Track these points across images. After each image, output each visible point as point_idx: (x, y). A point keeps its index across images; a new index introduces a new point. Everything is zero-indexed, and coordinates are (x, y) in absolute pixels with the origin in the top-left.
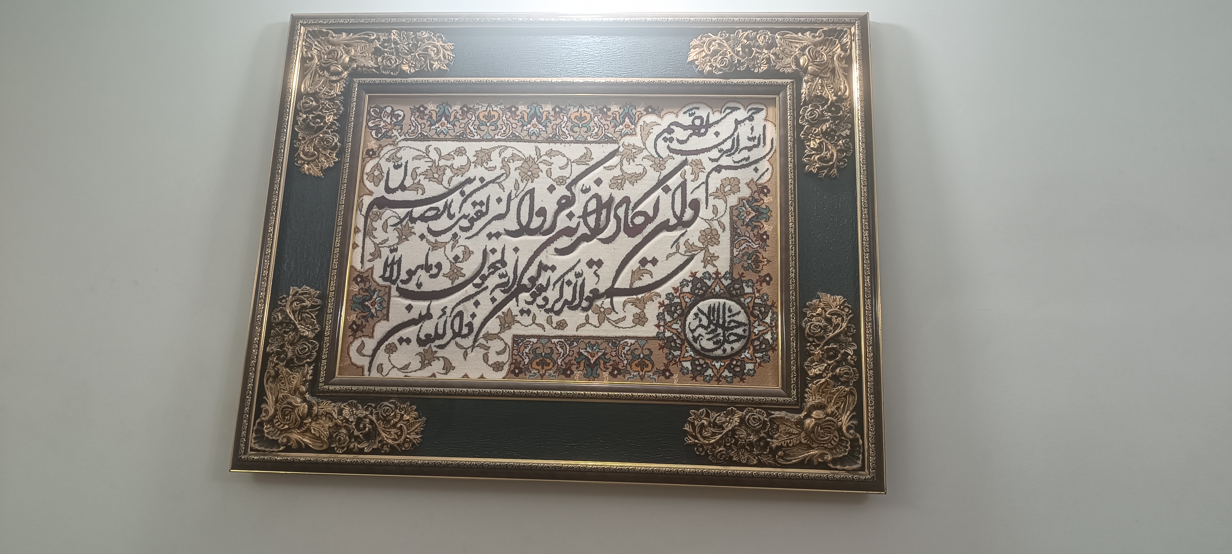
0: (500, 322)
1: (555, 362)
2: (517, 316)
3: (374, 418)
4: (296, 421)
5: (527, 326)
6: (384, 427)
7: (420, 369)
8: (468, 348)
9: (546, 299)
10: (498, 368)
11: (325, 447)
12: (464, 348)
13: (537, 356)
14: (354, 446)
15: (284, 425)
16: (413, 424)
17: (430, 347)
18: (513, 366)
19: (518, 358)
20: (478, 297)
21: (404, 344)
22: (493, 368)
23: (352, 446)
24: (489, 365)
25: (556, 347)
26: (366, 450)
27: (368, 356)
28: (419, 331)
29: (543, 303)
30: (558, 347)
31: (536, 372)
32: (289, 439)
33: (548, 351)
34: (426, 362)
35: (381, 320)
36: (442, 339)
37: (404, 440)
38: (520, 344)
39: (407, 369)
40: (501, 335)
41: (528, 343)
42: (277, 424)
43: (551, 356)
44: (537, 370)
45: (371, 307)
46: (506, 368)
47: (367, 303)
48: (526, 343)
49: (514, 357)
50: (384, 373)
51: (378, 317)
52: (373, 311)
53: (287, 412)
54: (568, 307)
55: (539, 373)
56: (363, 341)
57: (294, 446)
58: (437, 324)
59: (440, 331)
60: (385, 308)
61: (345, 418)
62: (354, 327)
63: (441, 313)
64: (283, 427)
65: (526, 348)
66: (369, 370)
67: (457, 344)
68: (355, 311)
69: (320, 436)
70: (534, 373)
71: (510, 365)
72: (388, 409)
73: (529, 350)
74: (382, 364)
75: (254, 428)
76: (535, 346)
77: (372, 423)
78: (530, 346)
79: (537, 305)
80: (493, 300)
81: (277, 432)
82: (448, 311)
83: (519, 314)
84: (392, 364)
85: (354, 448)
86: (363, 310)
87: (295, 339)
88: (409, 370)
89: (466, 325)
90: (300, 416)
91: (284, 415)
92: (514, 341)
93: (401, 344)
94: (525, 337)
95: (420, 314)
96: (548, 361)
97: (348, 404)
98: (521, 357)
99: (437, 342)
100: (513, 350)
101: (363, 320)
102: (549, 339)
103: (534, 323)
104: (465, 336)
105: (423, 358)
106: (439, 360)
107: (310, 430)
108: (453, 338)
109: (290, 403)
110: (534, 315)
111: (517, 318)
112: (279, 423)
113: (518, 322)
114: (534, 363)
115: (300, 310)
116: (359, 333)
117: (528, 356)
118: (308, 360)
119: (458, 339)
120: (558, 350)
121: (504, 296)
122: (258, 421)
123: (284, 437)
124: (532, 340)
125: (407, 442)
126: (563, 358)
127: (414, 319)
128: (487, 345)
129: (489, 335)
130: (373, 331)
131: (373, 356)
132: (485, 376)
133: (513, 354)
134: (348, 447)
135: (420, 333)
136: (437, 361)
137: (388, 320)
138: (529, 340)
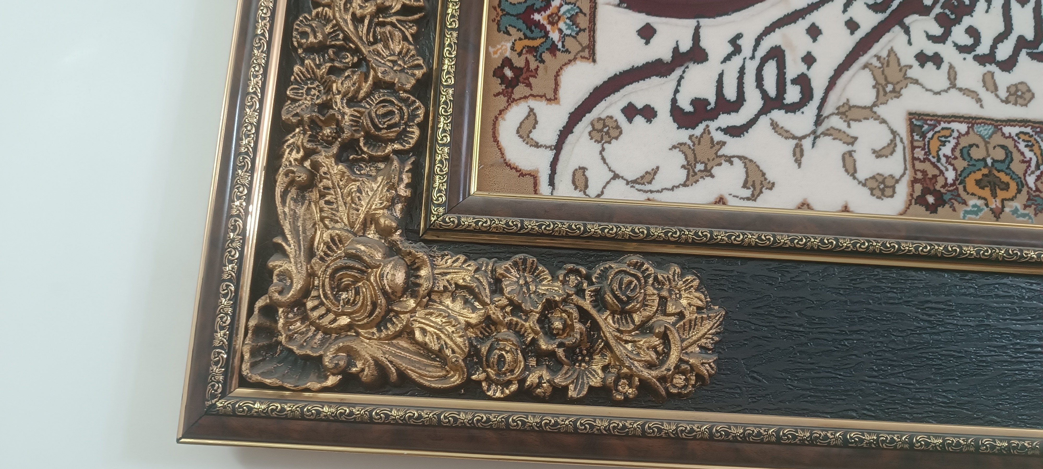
0: (875, 78)
1: (1021, 184)
2: (911, 67)
3: (587, 304)
4: (375, 305)
5: (938, 93)
6: (618, 330)
7: (685, 185)
8: (804, 137)
9: (972, 32)
10: (883, 191)
11: (456, 380)
12: (794, 137)
13: (974, 164)
14: (540, 378)
15: (338, 315)
16: (692, 325)
17: (707, 131)
18: (918, 188)
19: (927, 166)
20: (815, 17)
21: (639, 120)
22: (872, 190)
23: (532, 379)
24: (860, 182)
25: (1016, 146)
26: (572, 393)
27: (546, 147)
28: (677, 91)
29: (968, 41)
30: (1022, 146)
31: (980, 203)
32: (352, 355)
33: (1000, 154)
34: (700, 167)
35: (575, 59)
36: (737, 111)
37: (677, 367)
38: (930, 135)
39: (650, 183)
40: (881, 110)
41: (948, 134)
42: (316, 314)
43: (1008, 168)
44: (980, 198)
45: (549, 27)
46: (902, 190)
47: (537, 17)
48: (944, 133)
49: (918, 165)
50: (593, 190)
51: (567, 51)
52: (555, 36)
53: (346, 281)
54: (1028, 54)
55: (987, 205)
56: (532, 110)
57: (368, 374)
58: (721, 75)
59: (730, 93)
60: (584, 30)
61: (511, 302)
62: (508, 73)
63: (730, 49)
64: (334, 320)
65: (943, 144)
66: (552, 183)
67: (774, 125)
68: (508, 33)
69: (441, 350)
70: (975, 206)
71: (914, 181)
72: (630, 282)
73: (953, 150)
74: (584, 169)
75: (252, 323)
76: (964, 142)
77: (584, 315)
78: (953, 142)
79: (956, 45)
80: (852, 26)
81: (315, 335)
82: (747, 44)
83: (916, 64)
84: (610, 170)
85: (539, 385)
86: (528, 33)
87: (359, 88)
88: (655, 186)
89: (794, 82)
90: (385, 293)
91: (336, 288)
92: (913, 128)
93: (630, 120)
94: (938, 119)
95: (676, 50)
96: (1004, 178)
97: (515, 264)
98: (934, 165)
99: (725, 120)
100: (913, 148)
101: (531, 58)
102: (996, 127)
103: (953, 86)
104: (793, 108)
105: (691, 157)
106: (731, 163)
107: (412, 333)
108: (764, 111)
109: (356, 257)
110: (951, 67)
111: (910, 73)
112: (322, 310)
113: (916, 82)
114: (970, 183)
116: (520, 90)
117: (950, 164)
118: (397, 146)
119: (778, 115)
120: (1022, 154)
121: (875, 19)
122: (260, 303)
123: (340, 350)
124: (955, 126)
125: (684, 373)
126: (1038, 173)
127: (659, 62)
128: (848, 131)
129: (850, 108)
130: (557, 84)
131: (558, 147)
132: (851, 208)
133: (914, 159)
134: (522, 381)
135: (678, 96)
136: (725, 165)
137: (594, 61)
138: (946, 125)
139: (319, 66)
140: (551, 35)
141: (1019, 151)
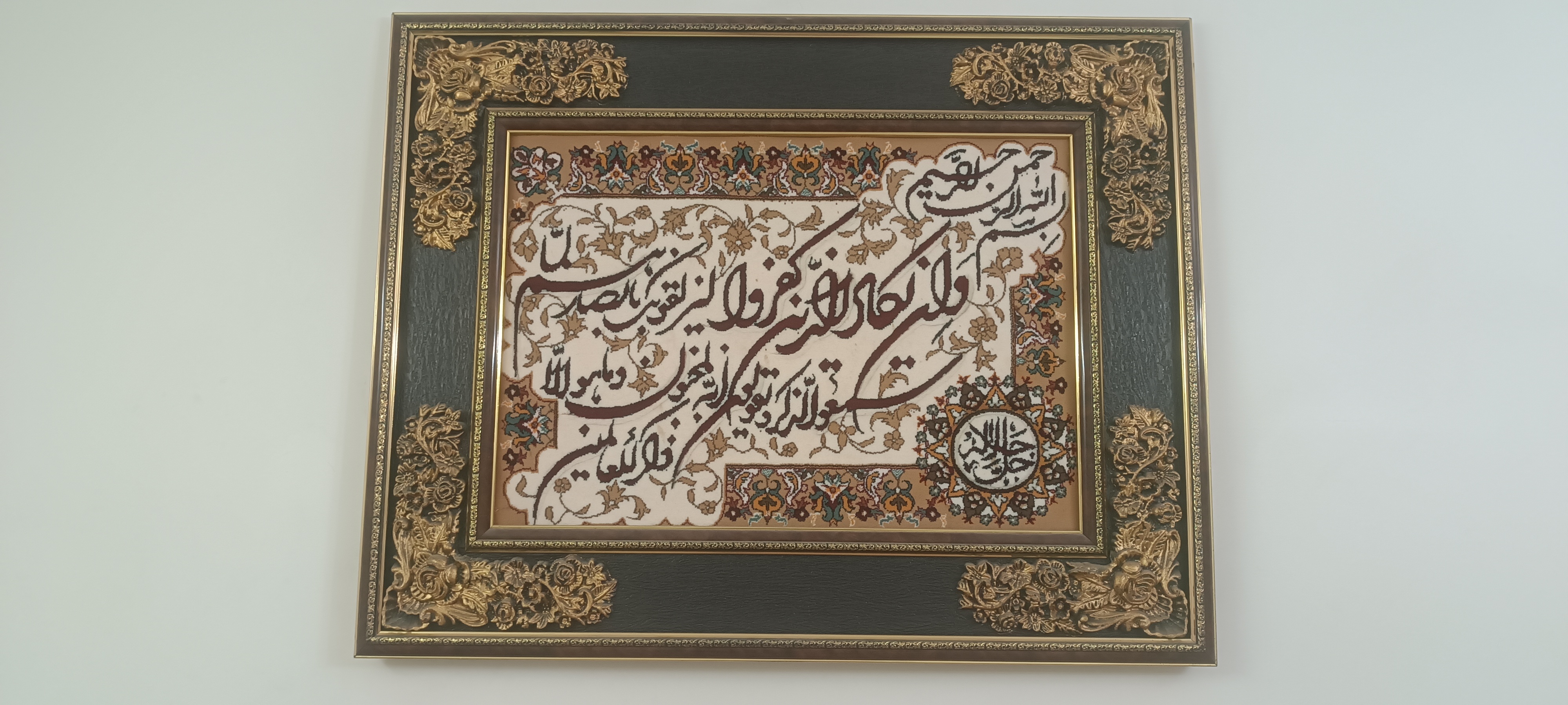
0: (708, 447)
1: (784, 501)
2: (729, 438)
3: (546, 583)
4: (442, 589)
5: (744, 452)
6: (562, 595)
7: (603, 513)
8: (667, 484)
9: (767, 415)
10: (708, 510)
11: (483, 623)
12: (662, 484)
13: (759, 492)
14: (523, 620)
15: (426, 594)
16: (600, 590)
17: (616, 483)
18: (728, 507)
19: (733, 495)
20: (676, 415)
21: (580, 479)
22: (702, 510)
23: (519, 620)
24: (696, 506)
25: (783, 480)
26: (539, 626)
27: (531, 496)
28: (600, 462)
29: (764, 420)
30: (787, 480)
31: (759, 514)
32: (433, 614)
33: (774, 486)
34: (612, 503)
35: (546, 447)
36: (632, 471)
37: (590, 611)
38: (736, 477)
39: (585, 513)
40: (711, 465)
41: (746, 475)
42: (415, 594)
43: (778, 493)
44: (760, 511)
45: (532, 430)
46: (719, 509)
47: (525, 424)
48: (744, 475)
49: (729, 495)
50: (555, 520)
51: (542, 443)
52: (535, 435)
53: (429, 578)
54: (797, 426)
55: (763, 515)
56: (523, 477)
57: (441, 622)
58: (624, 452)
59: (628, 461)
60: (551, 430)
61: (508, 584)
62: (511, 457)
63: (629, 437)
64: (424, 597)
65: (744, 481)
66: (535, 516)
67: (651, 478)
68: (510, 435)
69: (475, 609)
70: (756, 516)
71: (726, 504)
72: (567, 571)
73: (749, 485)
74: (551, 507)
75: (385, 600)
76: (755, 480)
77: (544, 588)
78: (749, 480)
79: (756, 423)
80: (697, 417)
81: (416, 603)
82: (638, 434)
83: (733, 436)
84: (565, 507)
85: (523, 623)
86: (521, 434)
87: (432, 477)
88: (588, 514)
89: (663, 453)
90: (447, 583)
91: (424, 581)
92: (728, 474)
93: (575, 480)
94: (742, 467)
95: (600, 438)
96: (774, 499)
97: (511, 564)
98: (737, 494)
99: (626, 477)
100: (727, 485)
101: (522, 448)
102: (774, 470)
103: (753, 447)
104: (662, 468)
105: (607, 498)
106: (628, 500)
107: (462, 601)
108: (646, 470)
109: (432, 566)
110: (753, 436)
111: (729, 442)
112: (418, 592)
113: (732, 447)
114: (756, 502)
115: (436, 438)
116: (517, 466)
117: (746, 493)
118: (451, 506)
119: (653, 472)
120: (787, 484)
121: (711, 412)
122: (389, 589)
123: (427, 611)
124: (751, 471)
125: (594, 613)
126: (794, 495)
127: (591, 445)
128: (692, 478)
129: (693, 465)
130: (537, 462)
131: (538, 496)
132: (691, 521)
133: (727, 491)
134: (515, 622)
135: (601, 465)
136: (625, 501)
137: (556, 448)
138: (747, 471)
139: (410, 465)
140: (533, 434)
141: (785, 482)
